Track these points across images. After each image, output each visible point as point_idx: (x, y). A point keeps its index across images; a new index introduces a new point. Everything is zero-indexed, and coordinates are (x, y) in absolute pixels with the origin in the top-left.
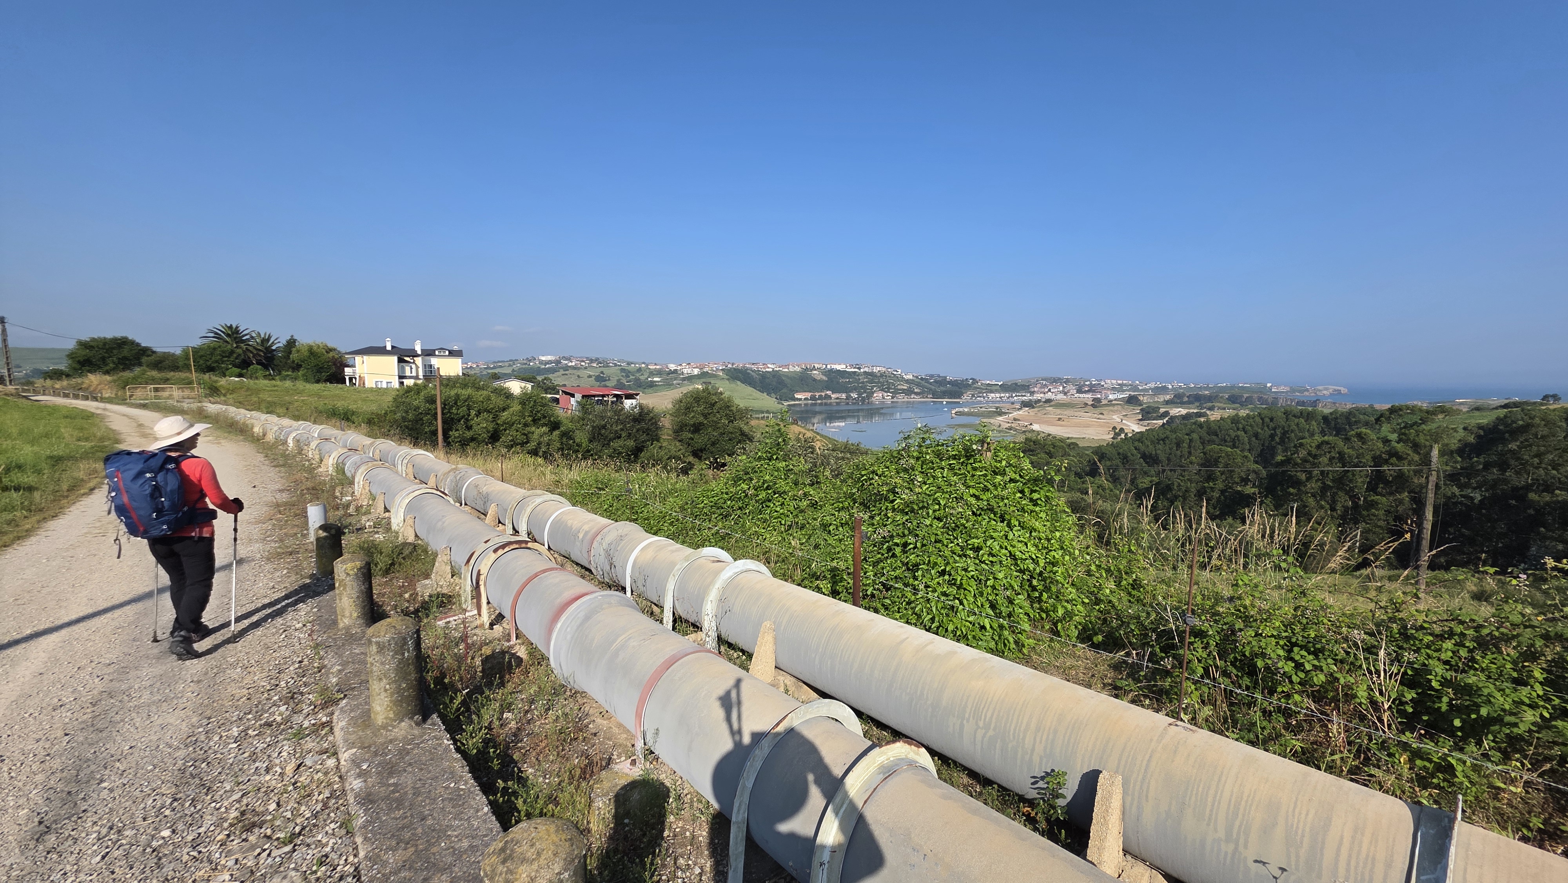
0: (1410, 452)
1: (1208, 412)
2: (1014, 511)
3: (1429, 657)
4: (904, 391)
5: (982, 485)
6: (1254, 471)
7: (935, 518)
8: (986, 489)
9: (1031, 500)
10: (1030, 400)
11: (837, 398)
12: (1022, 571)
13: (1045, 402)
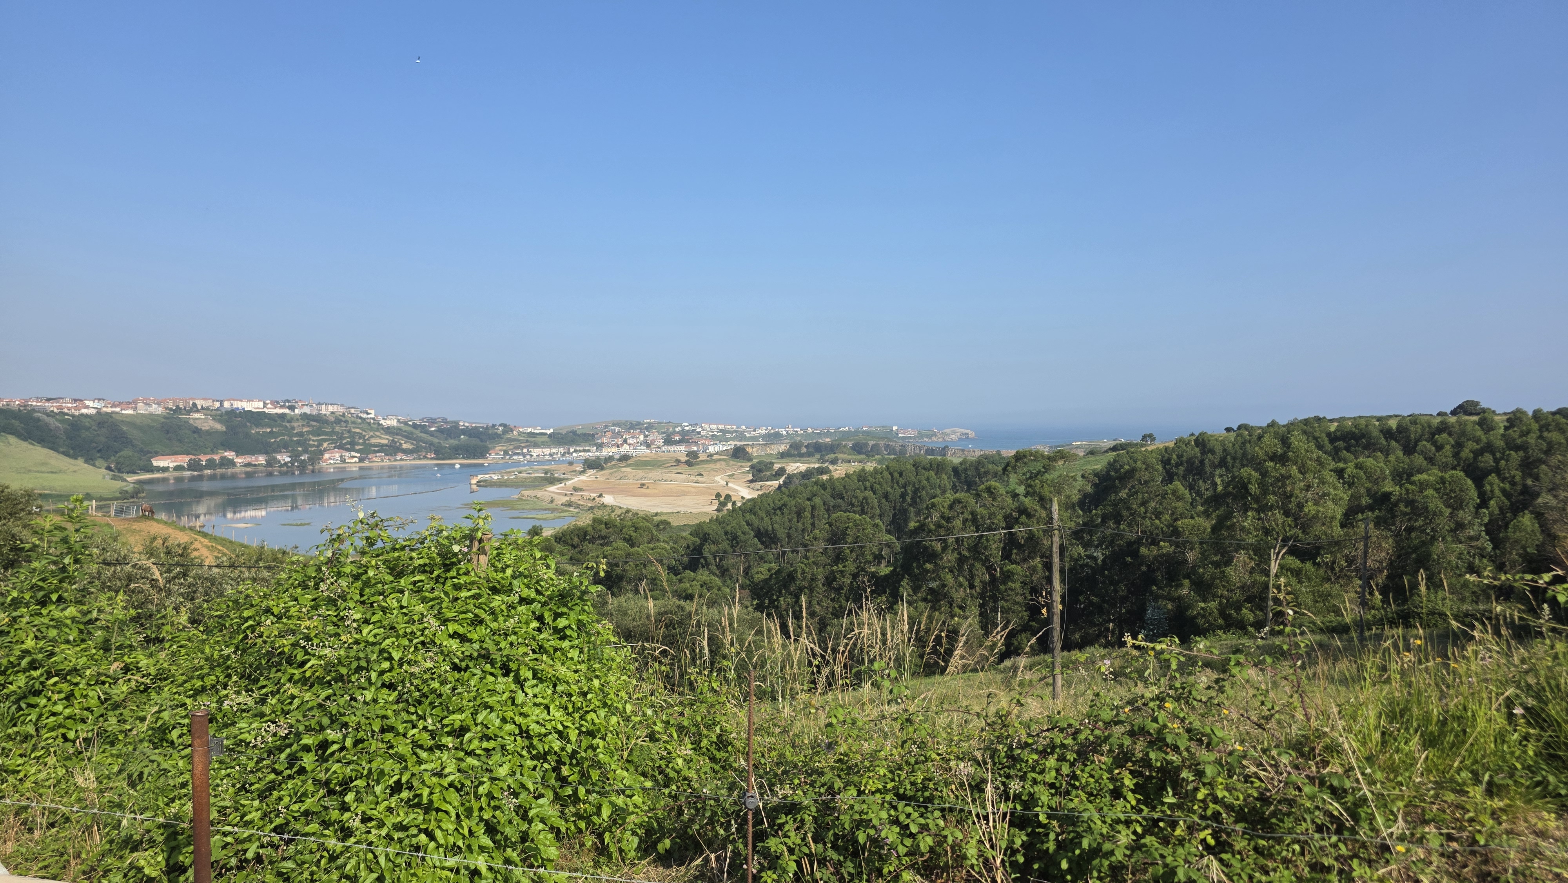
0: (1037, 508)
1: (831, 467)
2: (526, 654)
3: (1035, 782)
4: (382, 448)
5: (470, 615)
6: (888, 545)
7: (384, 685)
8: (478, 621)
9: (556, 630)
10: (598, 458)
11: (248, 465)
12: (542, 757)
13: (620, 460)
